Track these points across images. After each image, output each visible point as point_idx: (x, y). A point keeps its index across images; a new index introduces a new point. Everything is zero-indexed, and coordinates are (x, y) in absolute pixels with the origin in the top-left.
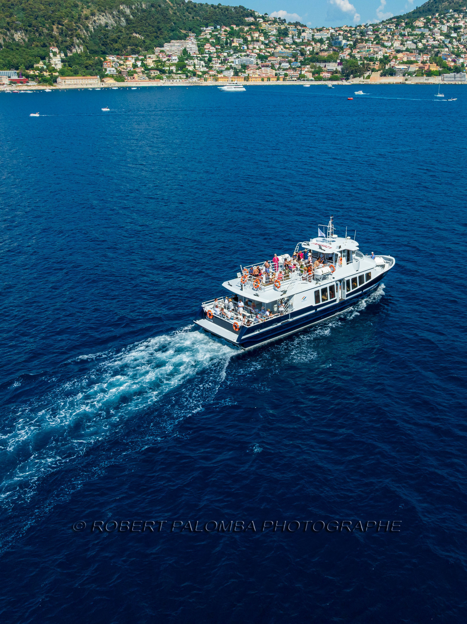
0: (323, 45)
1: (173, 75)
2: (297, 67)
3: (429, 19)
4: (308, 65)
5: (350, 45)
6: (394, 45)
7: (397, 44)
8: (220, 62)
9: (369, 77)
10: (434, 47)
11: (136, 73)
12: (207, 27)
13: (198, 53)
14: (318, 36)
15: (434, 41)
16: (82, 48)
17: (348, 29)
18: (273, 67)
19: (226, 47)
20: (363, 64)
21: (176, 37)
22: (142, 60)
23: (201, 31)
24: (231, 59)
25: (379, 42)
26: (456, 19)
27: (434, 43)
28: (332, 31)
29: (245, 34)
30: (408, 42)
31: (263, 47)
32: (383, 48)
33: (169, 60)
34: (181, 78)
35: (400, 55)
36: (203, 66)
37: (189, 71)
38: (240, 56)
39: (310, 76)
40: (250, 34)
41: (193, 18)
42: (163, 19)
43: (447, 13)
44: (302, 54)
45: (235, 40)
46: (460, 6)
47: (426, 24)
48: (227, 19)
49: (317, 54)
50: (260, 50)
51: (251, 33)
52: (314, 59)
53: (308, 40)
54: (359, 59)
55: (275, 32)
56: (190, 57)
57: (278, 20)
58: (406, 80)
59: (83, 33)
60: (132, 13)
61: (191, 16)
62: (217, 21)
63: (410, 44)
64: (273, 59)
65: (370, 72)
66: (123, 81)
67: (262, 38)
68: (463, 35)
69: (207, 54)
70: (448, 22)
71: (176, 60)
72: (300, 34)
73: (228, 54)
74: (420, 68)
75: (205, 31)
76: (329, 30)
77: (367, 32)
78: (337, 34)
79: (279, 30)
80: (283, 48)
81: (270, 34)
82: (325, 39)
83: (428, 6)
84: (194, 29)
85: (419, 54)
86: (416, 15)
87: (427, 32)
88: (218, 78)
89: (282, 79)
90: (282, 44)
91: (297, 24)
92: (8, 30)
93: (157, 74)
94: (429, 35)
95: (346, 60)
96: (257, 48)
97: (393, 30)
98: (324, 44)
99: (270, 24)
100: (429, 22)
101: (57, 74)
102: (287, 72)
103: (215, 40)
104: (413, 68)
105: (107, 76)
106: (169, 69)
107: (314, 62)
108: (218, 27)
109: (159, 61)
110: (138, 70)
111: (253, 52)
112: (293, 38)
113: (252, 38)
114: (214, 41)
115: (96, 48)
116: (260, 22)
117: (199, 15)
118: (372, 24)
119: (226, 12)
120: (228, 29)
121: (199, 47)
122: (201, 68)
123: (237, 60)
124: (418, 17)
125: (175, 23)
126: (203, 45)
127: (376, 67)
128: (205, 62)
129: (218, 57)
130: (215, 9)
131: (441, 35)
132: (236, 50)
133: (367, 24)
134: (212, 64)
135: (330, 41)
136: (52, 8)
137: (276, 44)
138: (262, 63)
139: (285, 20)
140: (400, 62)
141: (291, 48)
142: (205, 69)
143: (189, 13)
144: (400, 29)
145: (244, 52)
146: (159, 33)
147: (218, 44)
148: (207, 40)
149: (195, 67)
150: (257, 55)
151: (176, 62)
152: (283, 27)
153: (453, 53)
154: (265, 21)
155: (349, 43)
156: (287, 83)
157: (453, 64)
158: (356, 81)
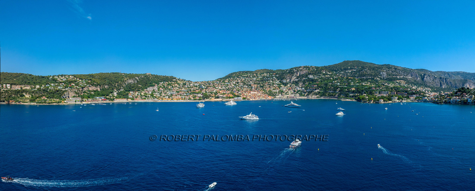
0: (197, 88)
1: (149, 98)
2: (189, 95)
3: (230, 80)
4: (192, 95)
7: (220, 88)
9: (211, 99)
10: (231, 88)
11: (138, 97)
12: (161, 82)
13: (158, 91)
14: (195, 85)
15: (231, 86)
16: (123, 89)
17: (205, 82)
18: (181, 95)
19: (166, 89)
20: (209, 95)
21: (151, 86)
22: (140, 93)
23: (159, 84)
24: (168, 92)
25: (214, 87)
26: (237, 80)
29: (173, 85)
30: (223, 87)
31: (178, 88)
32: (215, 89)
33: (148, 93)
34: (151, 99)
35: (221, 91)
37: (154, 97)
39: (192, 98)
41: (157, 80)
42: (148, 80)
43: (235, 78)
44: (190, 91)
45: (169, 87)
46: (239, 76)
47: (228, 81)
48: (168, 80)
49: (195, 91)
50: (177, 89)
51: (175, 84)
53: (192, 86)
54: (208, 92)
55: (182, 84)
56: (155, 92)
57: (183, 80)
58: (223, 100)
59: (124, 85)
60: (139, 79)
64: (181, 93)
65: (211, 97)
66: (134, 100)
67: (178, 86)
69: (160, 91)
70: (235, 81)
72: (190, 84)
74: (227, 96)
76: (199, 83)
77: (211, 84)
78: (202, 84)
79: (183, 83)
81: (180, 84)
83: (229, 75)
84: (157, 83)
85: (227, 91)
86: (226, 78)
87: (229, 84)
88: (163, 99)
89: (183, 99)
90: (184, 88)
91: (189, 81)
92: (104, 85)
93: (144, 98)
95: (204, 93)
97: (218, 83)
99: (181, 82)
101: (115, 98)
102: (185, 97)
103: (163, 86)
104: (225, 96)
105: (129, 98)
106: (148, 96)
107: (194, 94)
108: (165, 82)
109: (145, 93)
110: (139, 96)
111: (175, 90)
112: (187, 86)
113: (175, 86)
115: (127, 89)
116: (178, 81)
117: (159, 79)
118: (213, 81)
119: (167, 78)
120: (167, 83)
121: (158, 89)
123: (170, 93)
125: (151, 82)
127: (213, 96)
128: (159, 94)
129: (164, 92)
130: (164, 77)
131: (233, 85)
132: (169, 90)
133: (211, 81)
134: (162, 94)
135: (199, 86)
136: (116, 79)
137: (182, 88)
138: (177, 94)
139: (185, 80)
140: (220, 94)
141: (187, 89)
142: (159, 96)
143: (156, 78)
144: (221, 83)
145: (172, 90)
146: (146, 85)
147: (164, 88)
148: (161, 87)
149: (156, 95)
151: (150, 93)
152: (185, 82)
153: (237, 90)
155: (205, 87)
156: (185, 101)
157: (237, 94)
158: (207, 100)
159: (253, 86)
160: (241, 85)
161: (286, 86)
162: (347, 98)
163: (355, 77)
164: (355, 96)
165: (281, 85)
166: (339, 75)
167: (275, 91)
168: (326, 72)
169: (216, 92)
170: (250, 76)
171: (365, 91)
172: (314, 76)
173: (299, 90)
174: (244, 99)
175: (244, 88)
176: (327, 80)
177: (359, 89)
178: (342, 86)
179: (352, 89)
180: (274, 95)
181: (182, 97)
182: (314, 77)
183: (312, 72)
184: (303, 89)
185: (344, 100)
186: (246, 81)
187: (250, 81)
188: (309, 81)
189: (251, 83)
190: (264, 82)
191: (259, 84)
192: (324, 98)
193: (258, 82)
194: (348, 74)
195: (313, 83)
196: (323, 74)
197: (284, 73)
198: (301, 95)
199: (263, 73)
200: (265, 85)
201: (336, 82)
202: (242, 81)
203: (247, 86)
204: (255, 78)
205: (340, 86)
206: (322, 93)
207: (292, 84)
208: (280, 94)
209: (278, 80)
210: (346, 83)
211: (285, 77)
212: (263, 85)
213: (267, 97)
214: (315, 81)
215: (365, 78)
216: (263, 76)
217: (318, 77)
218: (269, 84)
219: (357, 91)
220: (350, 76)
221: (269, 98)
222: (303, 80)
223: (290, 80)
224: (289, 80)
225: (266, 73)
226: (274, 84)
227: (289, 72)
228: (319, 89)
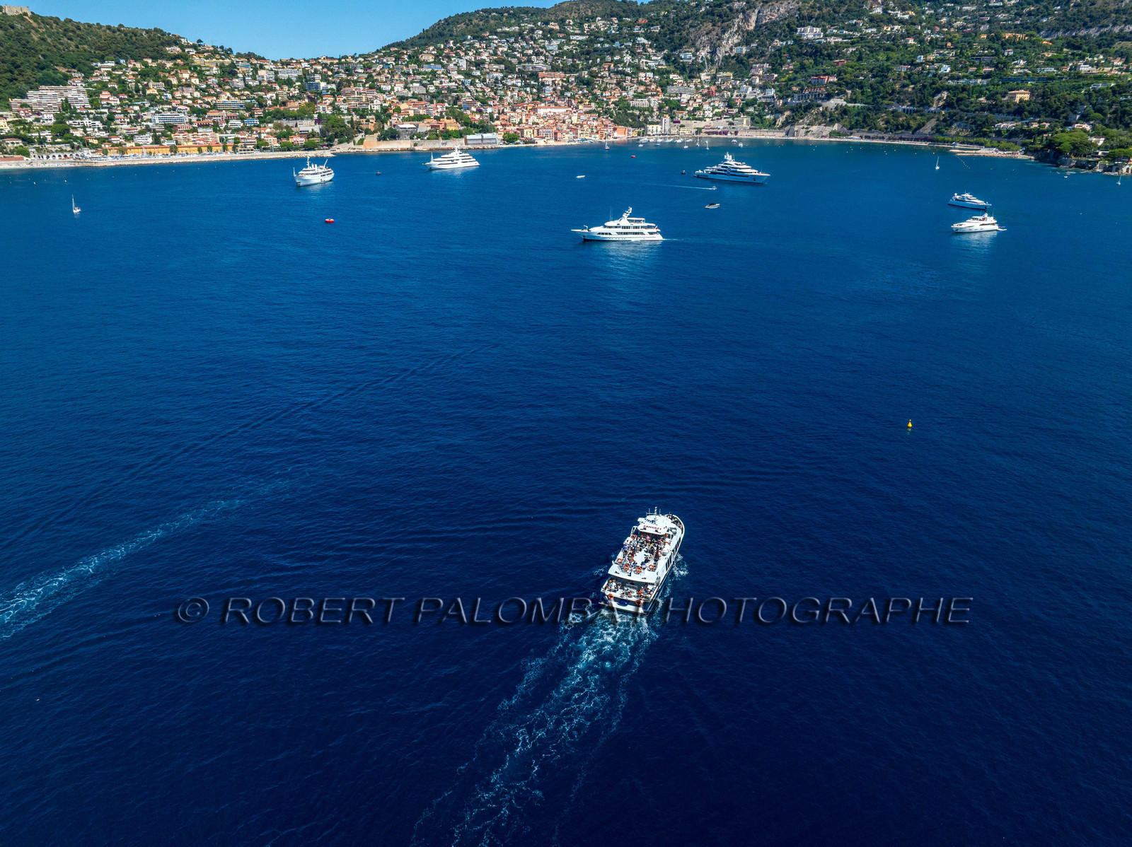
0: (292, 89)
1: (47, 146)
2: (254, 126)
3: (441, 50)
4: (270, 123)
5: (332, 89)
6: (396, 89)
8: (128, 120)
9: (361, 142)
10: (450, 90)
12: (103, 62)
13: (90, 107)
14: (283, 75)
15: (450, 82)
17: (329, 62)
18: (216, 128)
19: (136, 97)
20: (351, 122)
21: (49, 80)
23: (93, 69)
24: (147, 116)
25: (375, 86)
26: (477, 49)
27: (450, 84)
28: (305, 65)
29: (167, 75)
30: (415, 85)
31: (197, 94)
32: (379, 95)
33: (38, 120)
34: (62, 151)
35: (404, 106)
36: (99, 128)
37: (76, 138)
38: (161, 111)
39: (273, 142)
40: (176, 75)
41: (77, 47)
42: (21, 48)
43: (464, 40)
44: (261, 105)
45: (151, 84)
46: (481, 30)
47: (436, 56)
48: (136, 48)
49: (284, 104)
50: (194, 99)
51: (177, 72)
52: (279, 115)
53: (269, 82)
54: (345, 112)
55: (215, 70)
56: (75, 114)
57: (219, 50)
58: (415, 145)
61: (73, 44)
62: (118, 52)
63: (416, 88)
64: (215, 114)
65: (363, 134)
67: (195, 81)
68: (488, 73)
69: (105, 108)
70: (467, 54)
71: (51, 120)
72: (255, 70)
73: (141, 107)
74: (432, 126)
75: (99, 69)
76: (300, 63)
77: (355, 68)
78: (313, 71)
79: (221, 67)
80: (230, 96)
81: (207, 73)
82: (294, 79)
83: (439, 28)
84: (80, 65)
85: (432, 102)
86: (423, 42)
87: (440, 71)
88: (126, 149)
89: (230, 148)
90: (228, 90)
91: (249, 56)
93: (18, 145)
94: (443, 73)
95: (328, 116)
96: (189, 97)
97: (391, 67)
98: (294, 87)
99: (207, 58)
100: (440, 55)
102: (239, 136)
103: (117, 83)
104: (424, 127)
106: (40, 136)
107: (280, 119)
108: (122, 61)
109: (20, 122)
111: (182, 104)
112: (244, 80)
113: (179, 80)
114: (116, 87)
116: (191, 53)
117: (86, 43)
118: (363, 55)
119: (134, 38)
120: (138, 65)
121: (90, 96)
122: (96, 131)
123: (157, 118)
124: (426, 44)
125: (44, 56)
126: (98, 93)
127: (371, 127)
128: (102, 122)
129: (125, 113)
130: (114, 32)
131: (459, 74)
132: (154, 101)
133: (355, 54)
134: (116, 124)
135: (302, 82)
137: (218, 90)
138: (197, 120)
139: (230, 50)
140: (403, 118)
141: (242, 95)
142: (104, 134)
143: (68, 39)
144: (401, 64)
145: (167, 104)
146: (16, 72)
147: (123, 91)
148: (104, 86)
149: (85, 131)
150: (188, 109)
151: (50, 122)
152: (227, 61)
153: (477, 99)
154: (198, 52)
155: (329, 87)
156: (238, 156)
157: (478, 117)
158: (344, 148)
159: (549, 80)
160: (495, 75)
161: (691, 77)
162: (982, 140)
163: (1039, 30)
164: (1029, 134)
165: (671, 76)
166: (950, 24)
167: (642, 103)
168: (885, 11)
169: (385, 110)
170: (532, 30)
171: (1087, 107)
172: (824, 30)
173: (750, 97)
174: (510, 139)
175: (508, 87)
176: (888, 49)
177: (1053, 98)
178: (961, 82)
179: (1013, 97)
180: (639, 121)
181: (221, 139)
182: (826, 36)
183: (820, 9)
184: (771, 92)
185: (967, 153)
186: (515, 57)
187: (534, 58)
188: (799, 55)
189: (538, 63)
190: (594, 61)
191: (573, 69)
192: (867, 137)
193: (570, 62)
194: (1001, 16)
195: (816, 63)
196: (872, 19)
197: (688, 18)
198: (757, 122)
199: (593, 18)
200: (602, 77)
201: (931, 57)
202: (495, 54)
203: (523, 78)
204: (555, 43)
205: (952, 78)
206: (858, 114)
207: (720, 69)
208: (667, 119)
209: (659, 49)
210: (988, 65)
211: (692, 36)
212: (591, 74)
213: (610, 130)
214: (829, 56)
215: (1094, 32)
216: (591, 33)
217: (845, 37)
218: (617, 73)
219: (1043, 105)
220: (1008, 29)
221: (616, 134)
222: (771, 50)
223: (713, 53)
224: (708, 49)
225: (603, 18)
226: (638, 69)
227: (707, 13)
228: (844, 93)
